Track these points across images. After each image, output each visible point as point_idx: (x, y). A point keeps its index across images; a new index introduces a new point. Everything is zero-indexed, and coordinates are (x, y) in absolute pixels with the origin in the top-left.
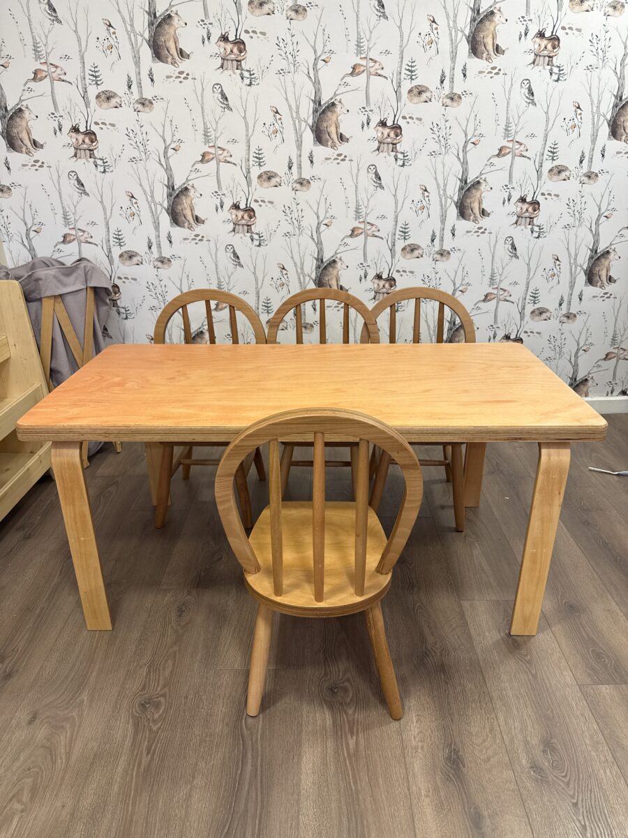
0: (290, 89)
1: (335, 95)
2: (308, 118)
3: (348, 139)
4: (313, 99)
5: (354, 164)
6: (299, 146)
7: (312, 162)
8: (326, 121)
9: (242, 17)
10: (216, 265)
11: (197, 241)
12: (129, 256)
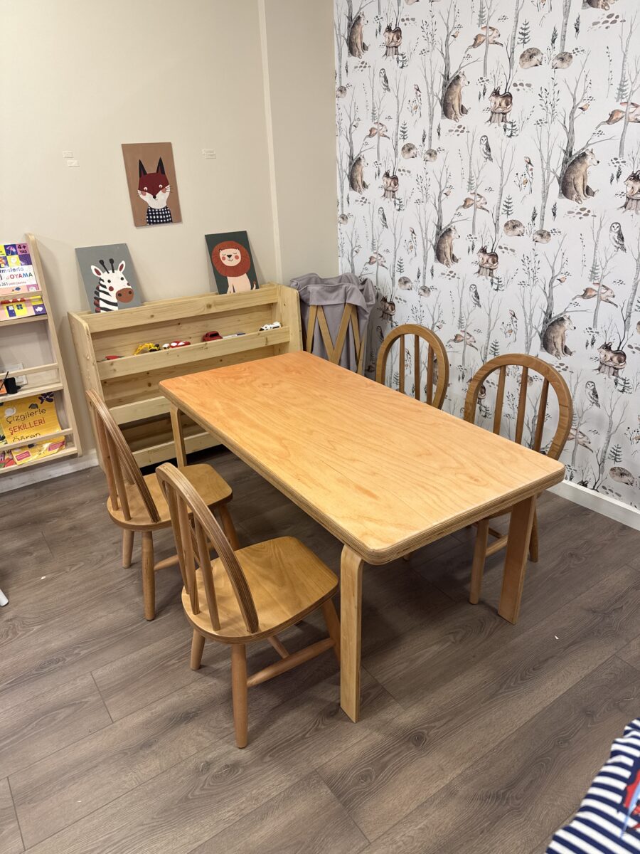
0: (545, 139)
1: (588, 145)
2: (557, 169)
3: (594, 193)
4: (565, 149)
5: (597, 220)
6: (545, 198)
7: (554, 214)
8: (575, 173)
9: (513, 71)
10: (461, 301)
11: (450, 277)
12: (405, 281)
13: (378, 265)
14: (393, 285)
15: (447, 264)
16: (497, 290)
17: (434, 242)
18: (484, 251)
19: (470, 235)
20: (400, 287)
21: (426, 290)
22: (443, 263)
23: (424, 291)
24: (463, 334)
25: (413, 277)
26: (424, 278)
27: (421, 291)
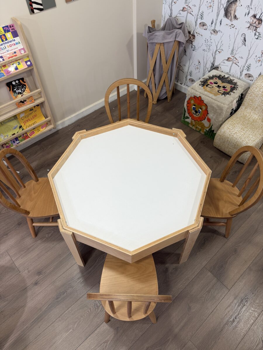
10: (235, 41)
11: (231, 27)
12: (203, 25)
13: (188, 12)
14: (196, 25)
15: (231, 20)
16: (257, 39)
17: (225, 6)
18: (255, 16)
19: (249, 6)
20: (200, 27)
21: (215, 31)
22: (228, 19)
23: (214, 32)
24: (232, 58)
25: (208, 23)
26: (216, 25)
27: (212, 31)
